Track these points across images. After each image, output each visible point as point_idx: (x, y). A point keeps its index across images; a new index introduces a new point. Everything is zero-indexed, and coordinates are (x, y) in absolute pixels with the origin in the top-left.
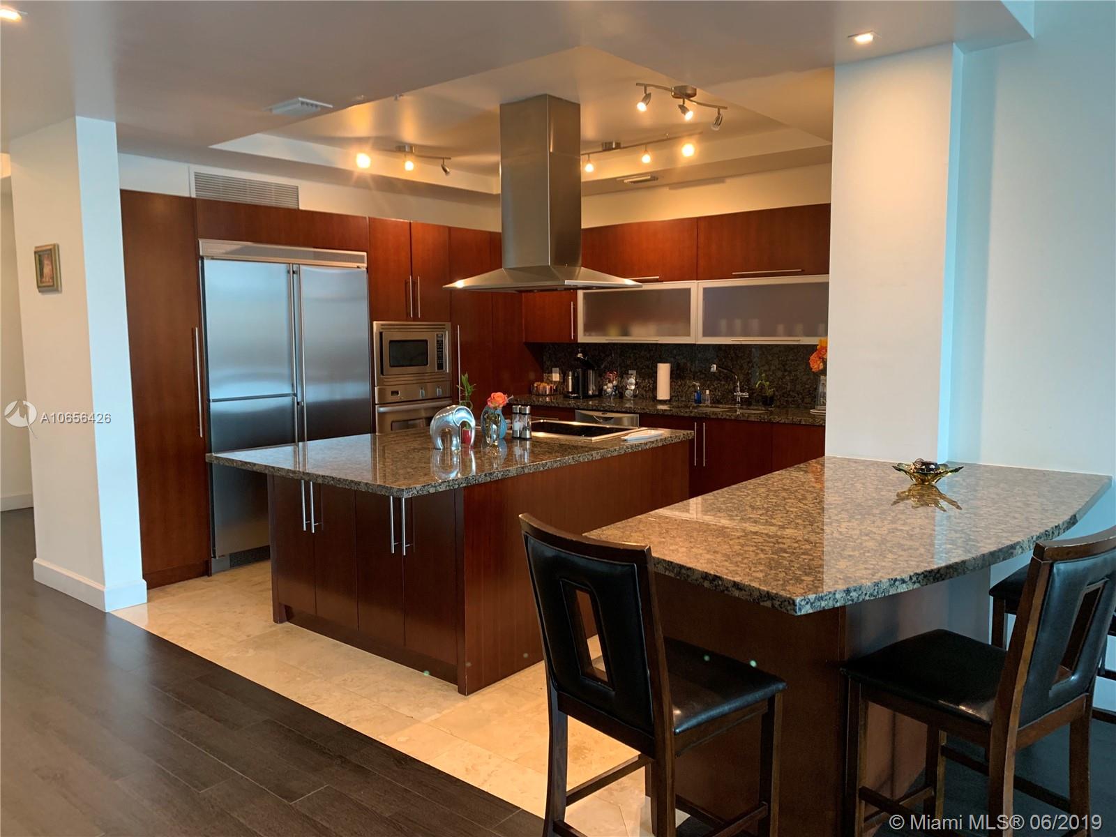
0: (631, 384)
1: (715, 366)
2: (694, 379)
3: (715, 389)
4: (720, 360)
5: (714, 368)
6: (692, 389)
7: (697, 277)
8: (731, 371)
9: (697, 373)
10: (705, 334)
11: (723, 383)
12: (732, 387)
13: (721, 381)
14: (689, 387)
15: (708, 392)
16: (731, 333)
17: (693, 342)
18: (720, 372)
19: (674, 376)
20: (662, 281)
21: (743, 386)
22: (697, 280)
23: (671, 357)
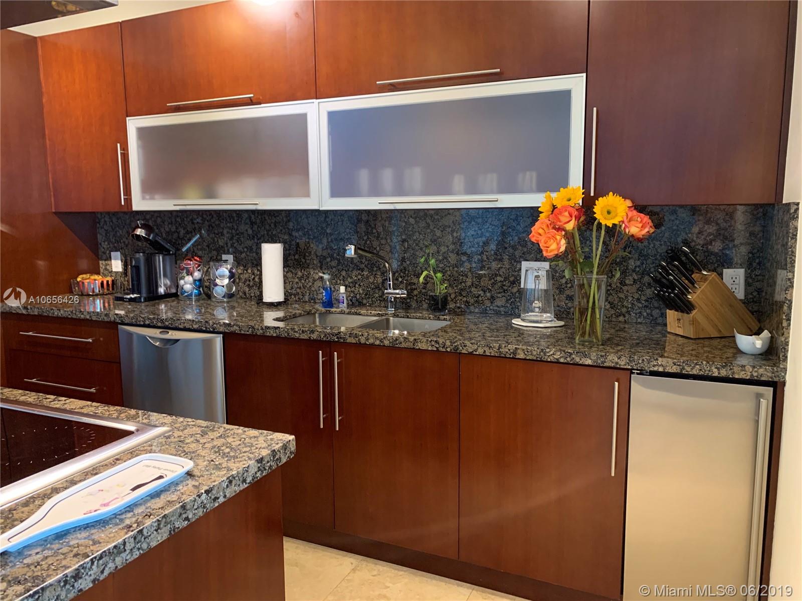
0: (222, 276)
1: (353, 247)
2: (321, 268)
3: (355, 283)
4: (360, 238)
5: (351, 251)
6: (319, 284)
7: (318, 95)
8: (377, 255)
9: (325, 258)
10: (336, 192)
11: (365, 273)
12: (380, 280)
13: (362, 270)
14: (314, 280)
15: (342, 289)
16: (375, 192)
17: (316, 207)
18: (360, 256)
19: (290, 263)
20: (260, 103)
21: (397, 279)
22: (317, 98)
23: (285, 233)
